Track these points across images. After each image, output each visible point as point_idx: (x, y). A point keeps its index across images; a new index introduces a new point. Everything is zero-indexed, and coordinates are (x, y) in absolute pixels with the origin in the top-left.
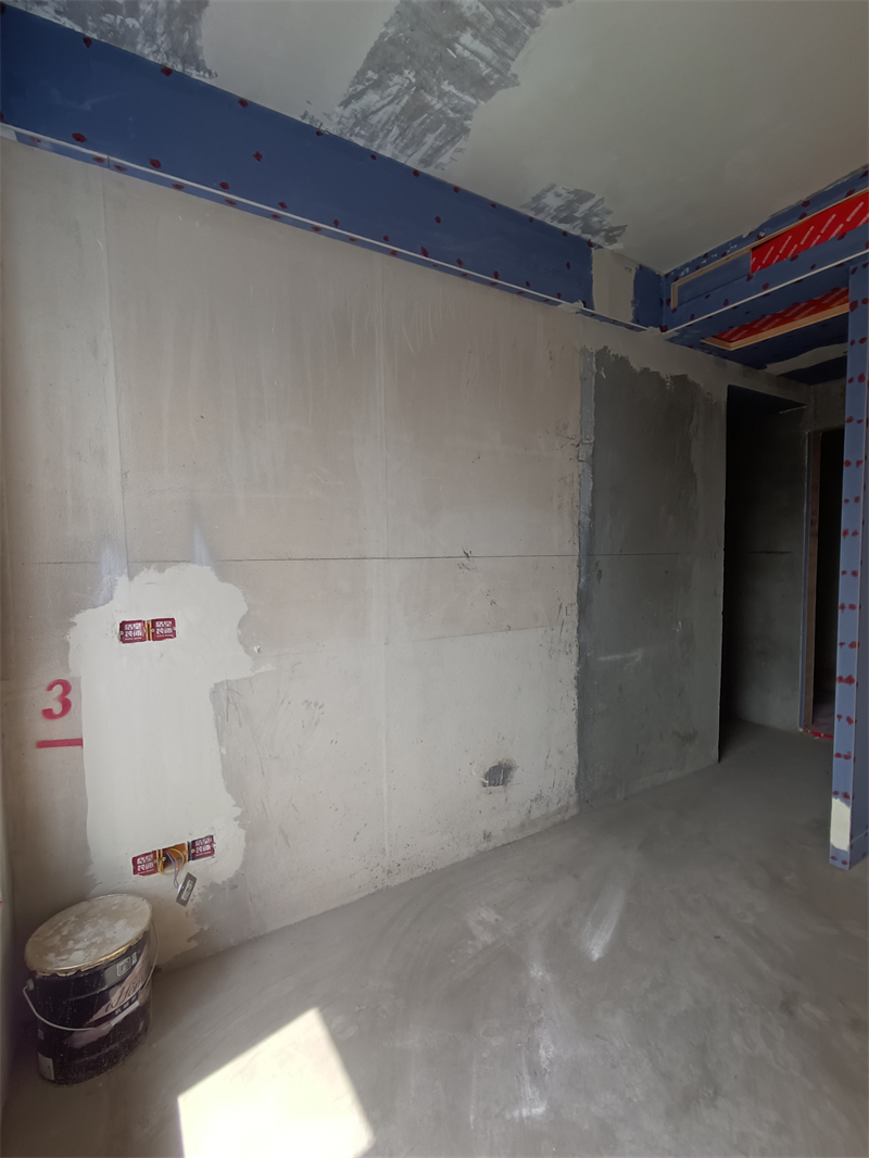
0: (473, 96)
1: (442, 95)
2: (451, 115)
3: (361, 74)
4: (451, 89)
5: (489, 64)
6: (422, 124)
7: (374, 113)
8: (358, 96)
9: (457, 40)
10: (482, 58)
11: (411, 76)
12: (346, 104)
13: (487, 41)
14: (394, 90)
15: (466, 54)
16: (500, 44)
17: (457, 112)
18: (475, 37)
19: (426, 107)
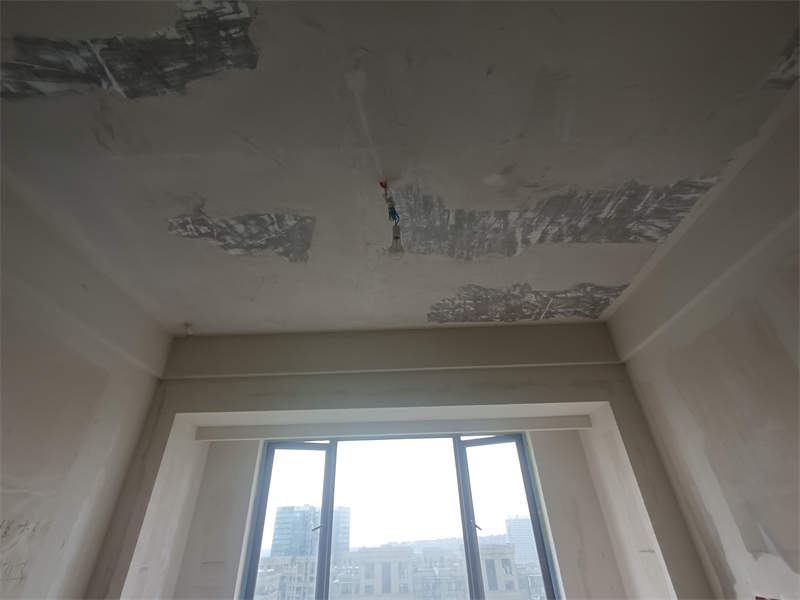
0: (645, 195)
1: (645, 207)
2: (664, 196)
3: (632, 241)
4: (639, 207)
5: (620, 199)
6: (671, 206)
7: (662, 228)
8: (649, 238)
9: (604, 219)
10: (615, 204)
11: (631, 225)
12: (655, 240)
13: (604, 207)
14: (642, 227)
15: (613, 211)
16: (604, 201)
17: (660, 195)
18: (601, 213)
19: (657, 211)
